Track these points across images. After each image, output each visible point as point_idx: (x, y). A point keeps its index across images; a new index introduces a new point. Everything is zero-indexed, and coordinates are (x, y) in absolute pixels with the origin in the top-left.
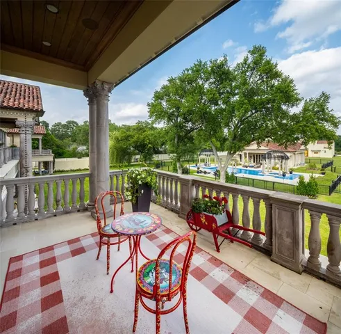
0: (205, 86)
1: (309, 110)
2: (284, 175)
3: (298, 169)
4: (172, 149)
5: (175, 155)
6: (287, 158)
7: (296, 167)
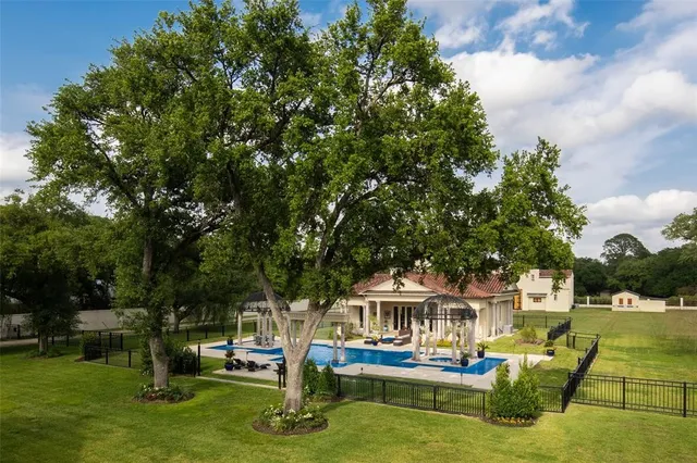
0: (235, 88)
1: (515, 185)
2: (464, 362)
3: (497, 343)
4: (130, 293)
5: (144, 312)
6: (472, 315)
7: (492, 339)
